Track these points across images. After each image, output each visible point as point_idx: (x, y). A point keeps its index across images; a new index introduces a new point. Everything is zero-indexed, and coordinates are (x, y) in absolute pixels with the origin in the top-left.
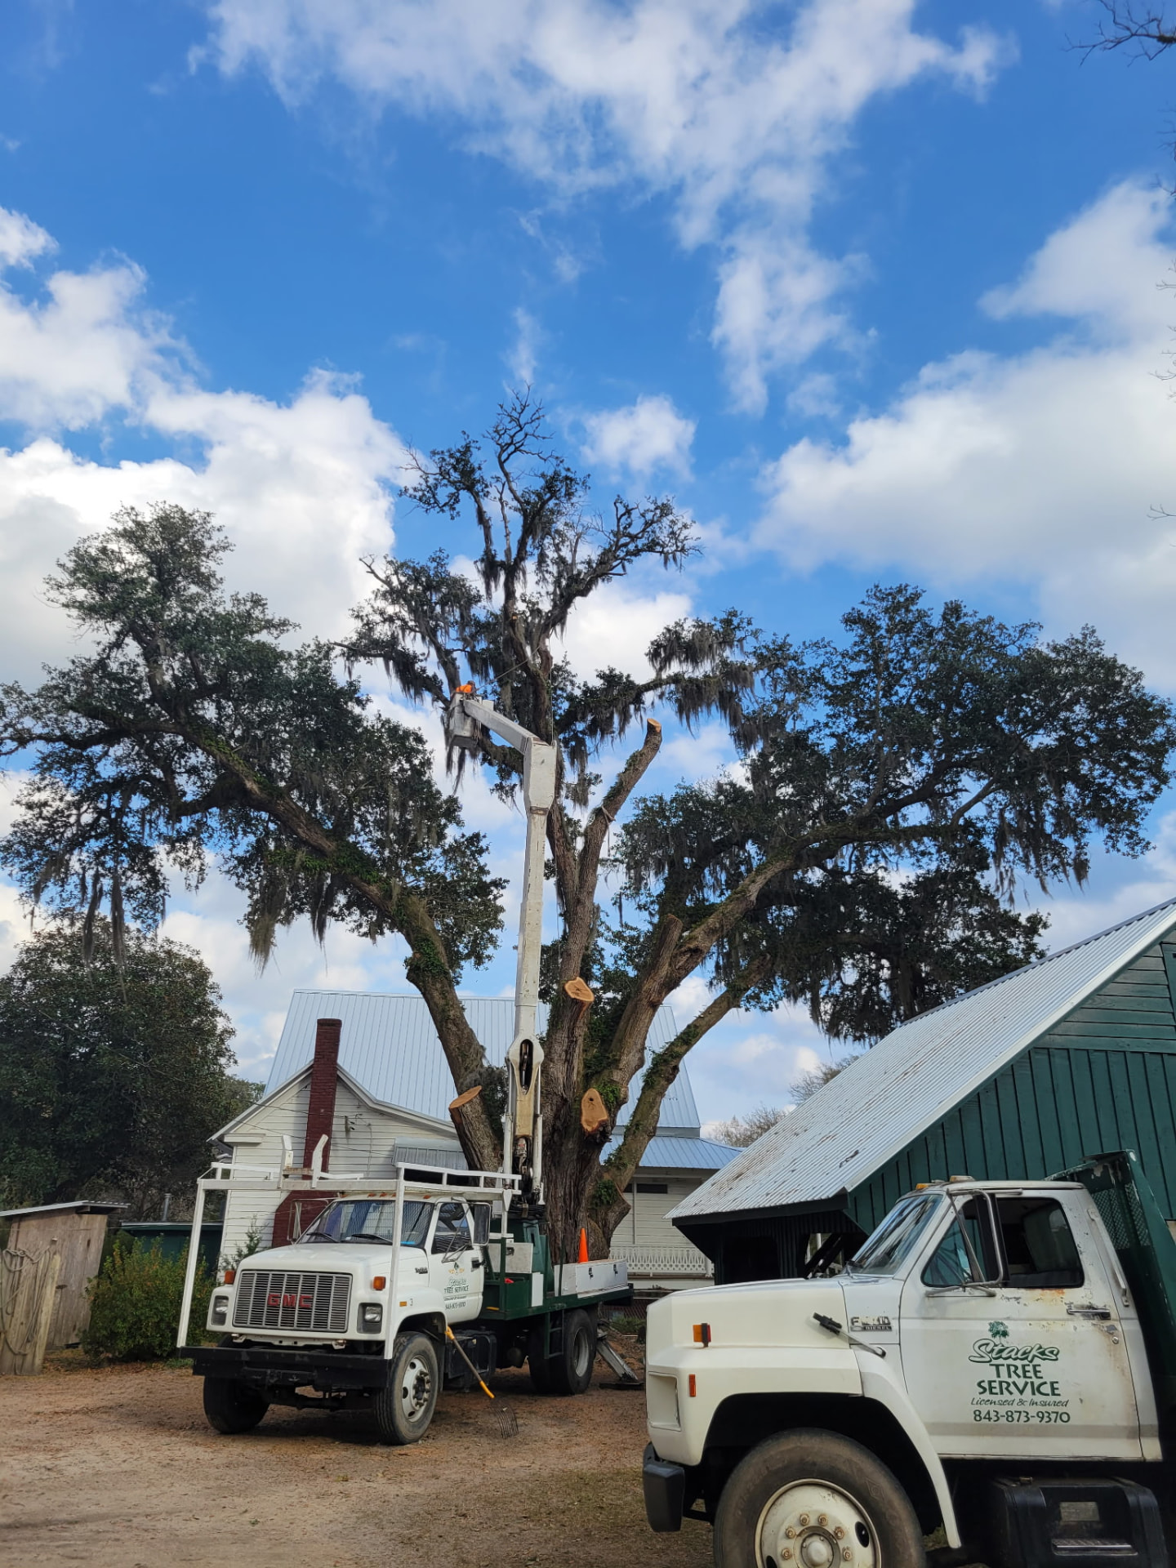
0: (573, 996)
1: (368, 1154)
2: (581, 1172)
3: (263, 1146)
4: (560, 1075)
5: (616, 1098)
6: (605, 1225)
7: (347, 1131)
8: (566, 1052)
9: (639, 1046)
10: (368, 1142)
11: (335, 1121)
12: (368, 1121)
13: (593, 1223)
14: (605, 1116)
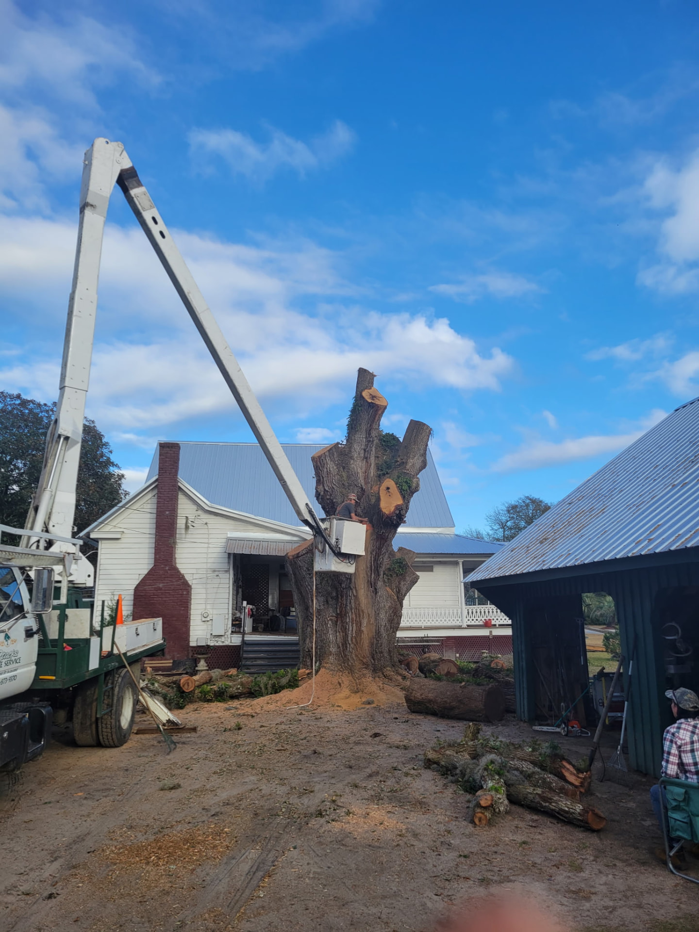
0: (370, 401)
1: (206, 545)
2: (380, 548)
3: (122, 541)
4: (359, 471)
5: (410, 487)
6: (399, 592)
7: (187, 528)
8: (365, 450)
9: (422, 452)
10: (206, 536)
11: (179, 521)
12: (205, 521)
13: (388, 589)
14: (400, 501)
